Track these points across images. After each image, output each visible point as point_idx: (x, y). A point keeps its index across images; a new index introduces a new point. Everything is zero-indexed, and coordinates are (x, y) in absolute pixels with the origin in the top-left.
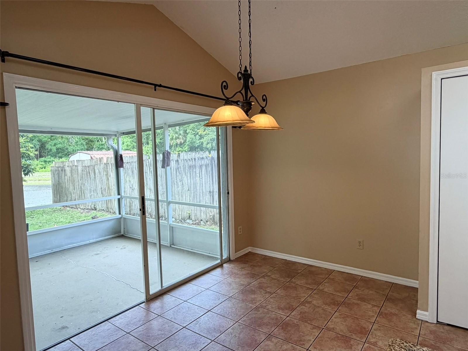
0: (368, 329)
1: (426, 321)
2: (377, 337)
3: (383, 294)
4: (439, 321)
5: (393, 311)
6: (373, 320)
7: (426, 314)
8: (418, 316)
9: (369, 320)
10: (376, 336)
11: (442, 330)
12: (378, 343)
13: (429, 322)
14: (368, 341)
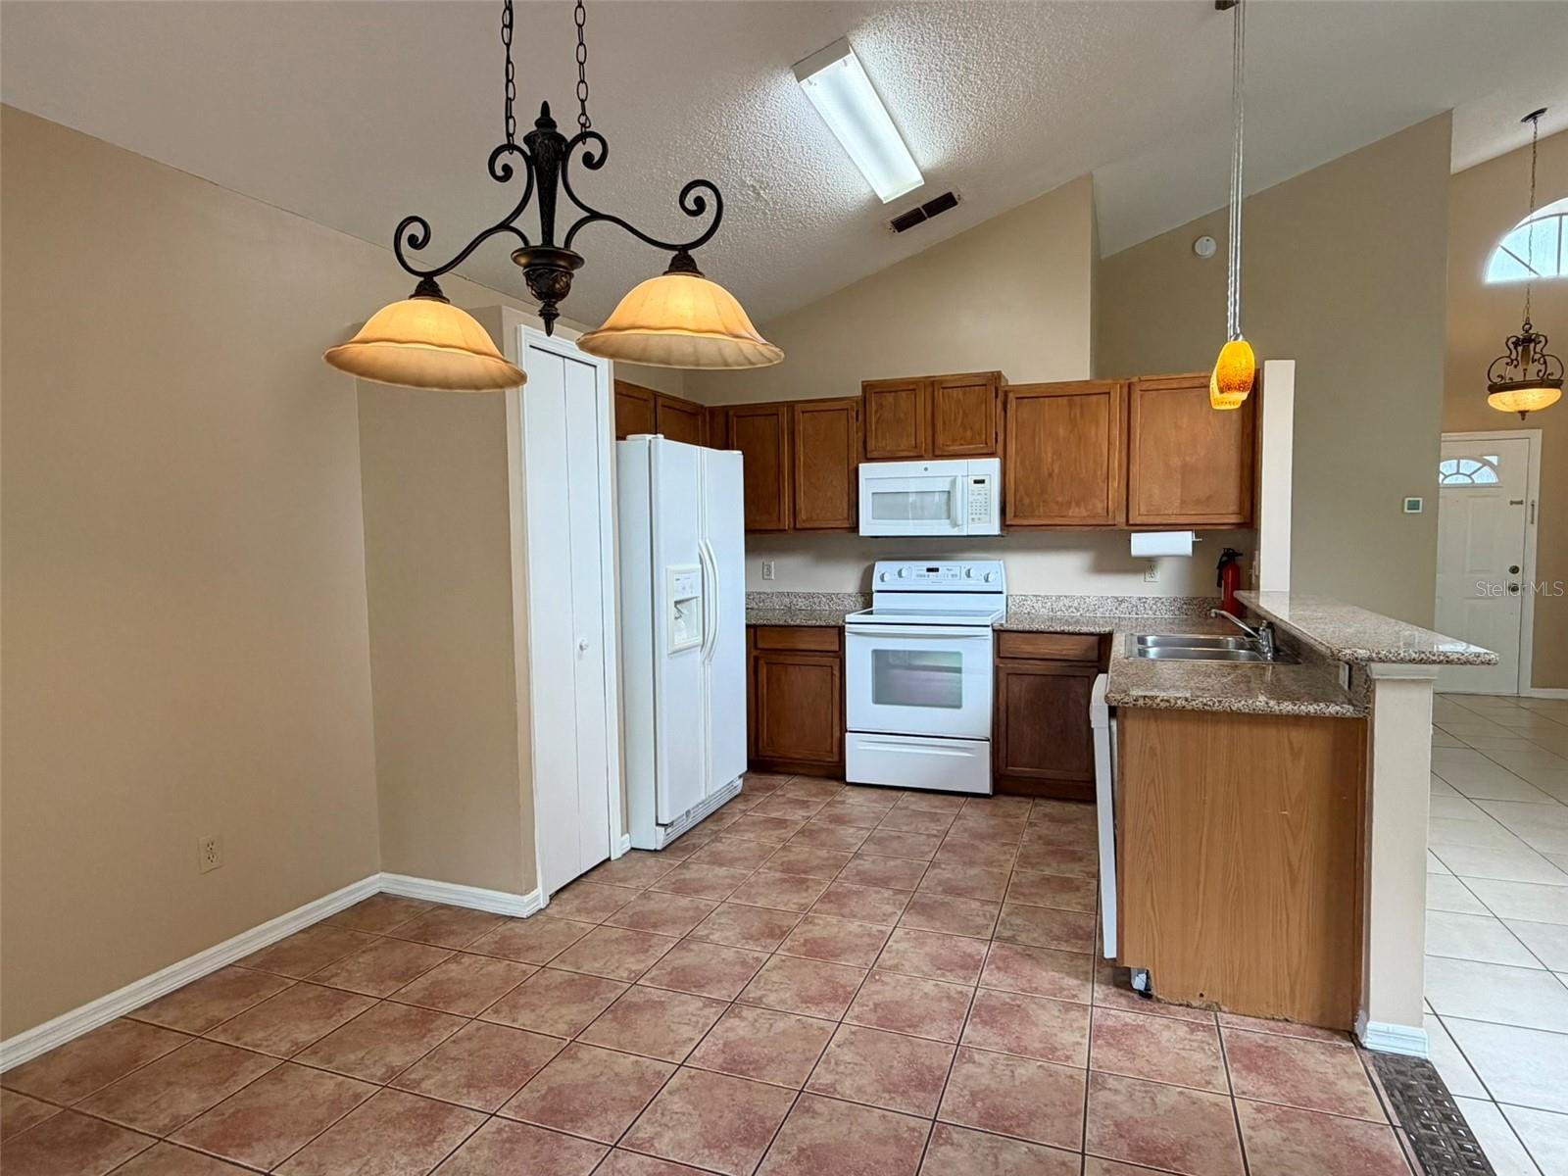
1: (540, 910)
4: (551, 894)
7: (537, 893)
8: (526, 912)
13: (542, 907)
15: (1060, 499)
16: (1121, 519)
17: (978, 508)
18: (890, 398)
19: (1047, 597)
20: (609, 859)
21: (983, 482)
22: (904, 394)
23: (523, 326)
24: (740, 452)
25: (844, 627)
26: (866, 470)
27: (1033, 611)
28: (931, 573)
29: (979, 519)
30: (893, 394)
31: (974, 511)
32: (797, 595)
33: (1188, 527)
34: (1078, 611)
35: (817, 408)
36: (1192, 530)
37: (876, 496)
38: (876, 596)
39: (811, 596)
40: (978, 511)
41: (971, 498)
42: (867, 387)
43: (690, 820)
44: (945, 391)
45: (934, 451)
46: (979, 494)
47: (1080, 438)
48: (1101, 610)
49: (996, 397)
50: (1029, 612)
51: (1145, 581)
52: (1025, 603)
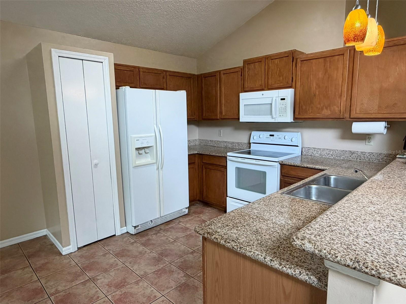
0: (40, 287)
1: (71, 253)
2: (54, 286)
3: (20, 256)
4: (79, 247)
5: (42, 262)
6: (35, 278)
7: (70, 247)
8: (64, 253)
9: (33, 281)
10: (51, 286)
11: (84, 252)
12: (59, 289)
13: (72, 252)
14: (50, 295)
15: (318, 106)
16: (347, 115)
18: (252, 65)
19: (319, 149)
20: (115, 235)
21: (284, 99)
22: (257, 63)
23: (52, 49)
24: (185, 91)
25: (226, 157)
26: (243, 96)
27: (313, 155)
28: (271, 137)
29: (283, 115)
30: (253, 64)
32: (229, 142)
33: (383, 120)
34: (332, 156)
35: (229, 72)
36: (385, 121)
37: (246, 106)
38: (252, 144)
39: (233, 143)
40: (282, 112)
42: (245, 62)
43: (152, 224)
44: (272, 60)
45: (268, 87)
46: (283, 105)
47: (329, 78)
49: (293, 61)
50: (311, 155)
51: (365, 145)
52: (309, 151)
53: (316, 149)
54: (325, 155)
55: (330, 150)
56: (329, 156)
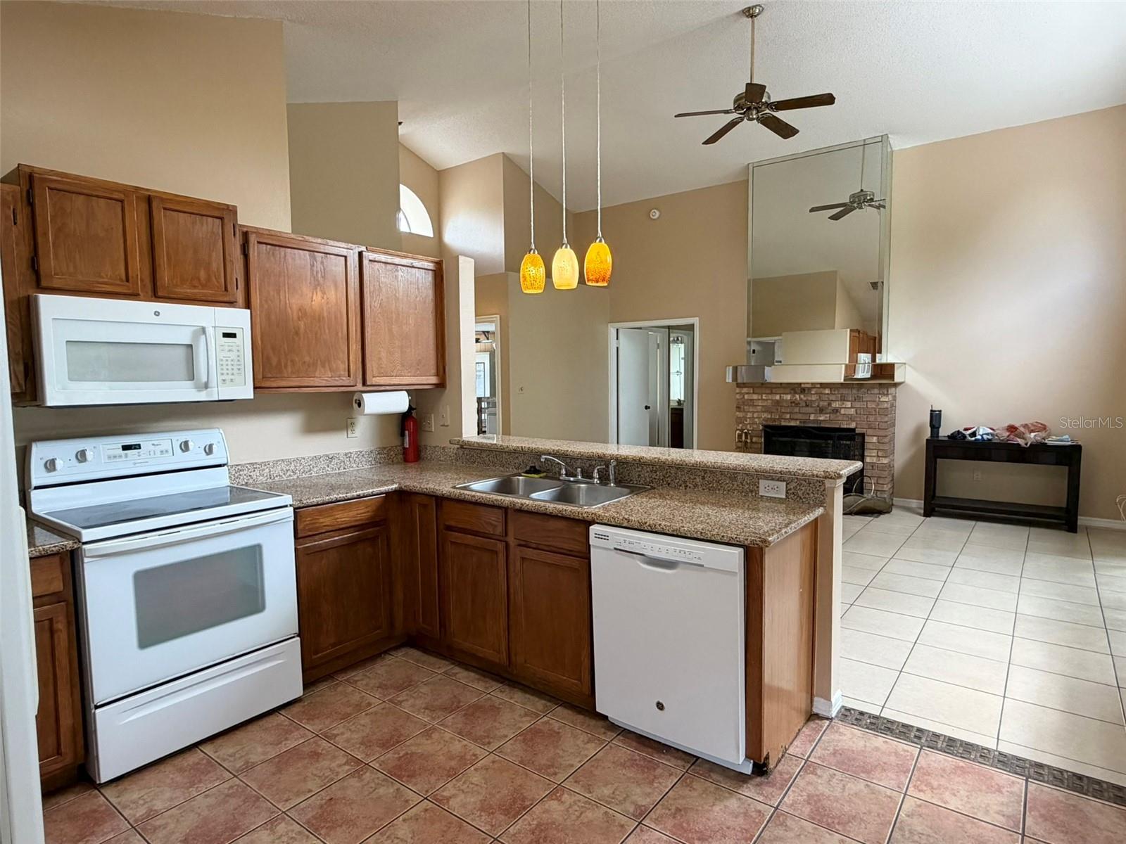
15: (307, 358)
16: (359, 381)
17: (230, 367)
18: (78, 202)
19: (265, 464)
21: (233, 336)
27: (251, 481)
28: (128, 452)
29: (232, 380)
31: (225, 372)
34: (295, 473)
37: (72, 345)
40: (230, 372)
41: (221, 355)
42: (34, 177)
46: (229, 351)
48: (315, 469)
49: (235, 236)
50: (247, 483)
51: (347, 437)
52: (241, 473)
53: (258, 466)
54: (279, 475)
55: (289, 462)
56: (288, 474)
